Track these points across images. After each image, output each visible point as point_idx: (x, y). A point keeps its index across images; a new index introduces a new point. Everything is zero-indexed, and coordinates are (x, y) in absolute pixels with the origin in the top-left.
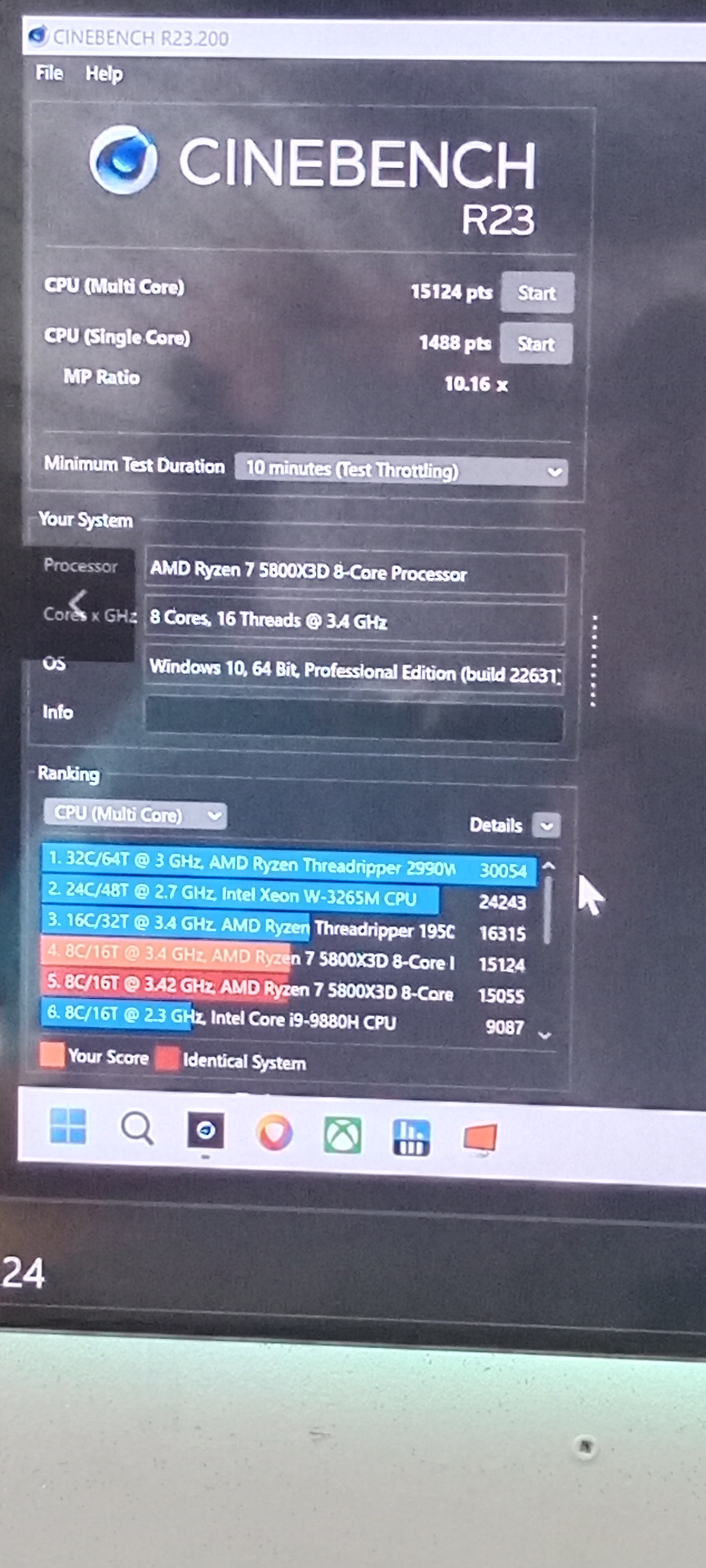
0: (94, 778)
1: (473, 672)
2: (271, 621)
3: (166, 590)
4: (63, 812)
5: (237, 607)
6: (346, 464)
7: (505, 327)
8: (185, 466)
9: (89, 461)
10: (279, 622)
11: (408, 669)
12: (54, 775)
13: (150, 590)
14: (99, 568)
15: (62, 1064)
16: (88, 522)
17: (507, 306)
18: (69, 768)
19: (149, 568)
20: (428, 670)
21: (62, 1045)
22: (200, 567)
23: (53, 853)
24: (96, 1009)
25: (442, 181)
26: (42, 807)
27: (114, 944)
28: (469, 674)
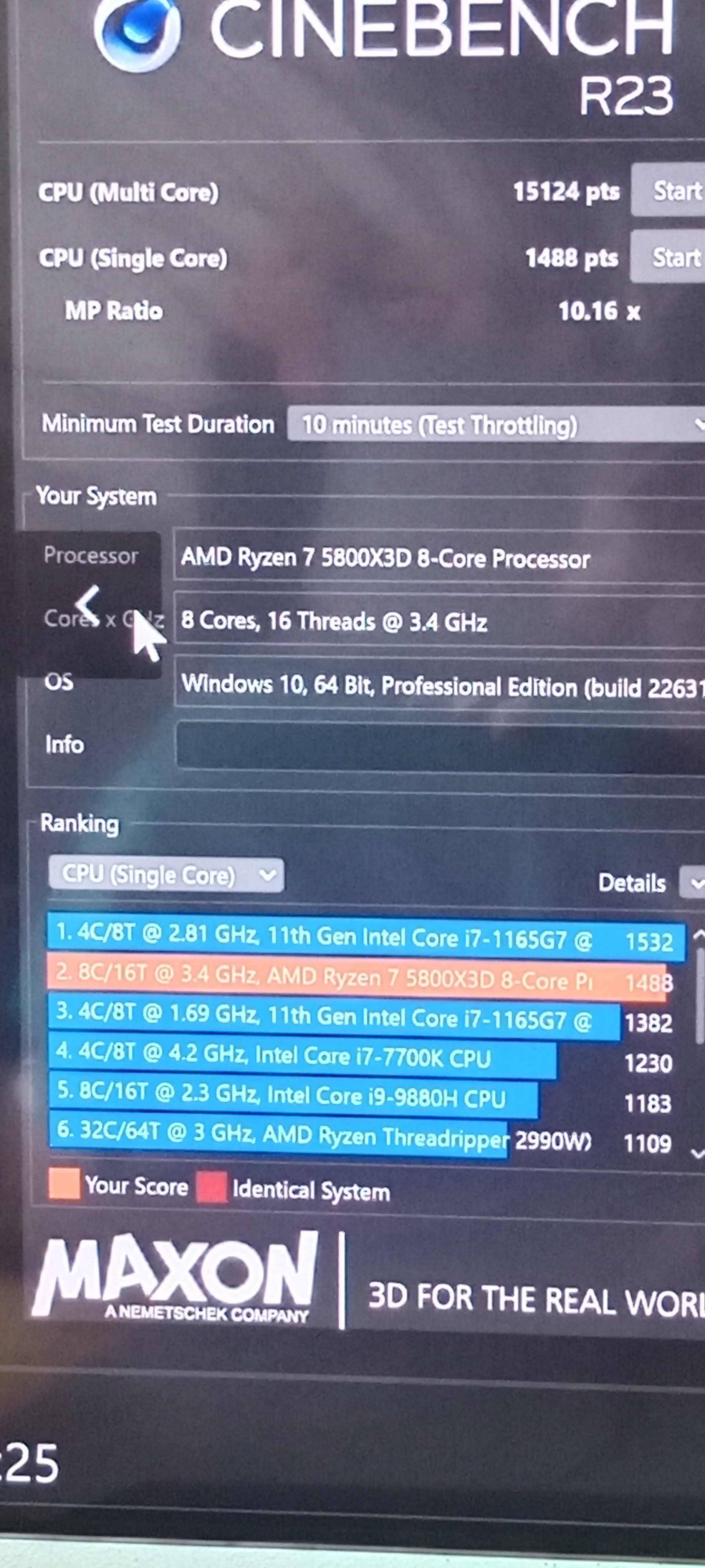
0: (112, 829)
1: (600, 685)
2: (335, 623)
3: (201, 586)
4: (72, 873)
5: (293, 605)
6: (431, 418)
7: (637, 236)
8: (223, 425)
9: (100, 420)
10: (348, 624)
11: (515, 683)
12: (60, 826)
13: (179, 585)
14: (114, 558)
16: (100, 499)
17: (638, 209)
18: (80, 816)
19: (180, 558)
20: (542, 683)
22: (245, 554)
25: (552, 47)
26: (47, 865)
28: (595, 688)
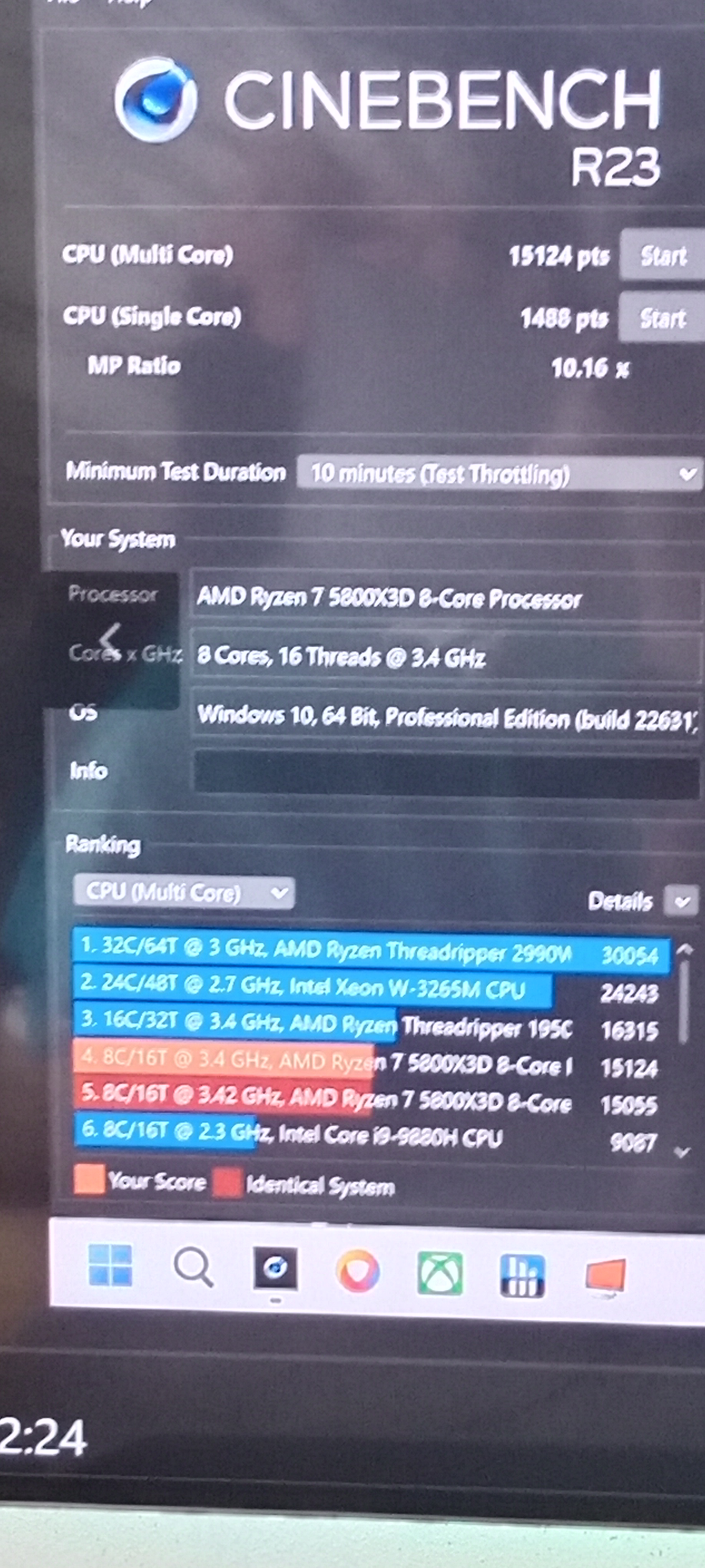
0: (133, 849)
1: (591, 718)
2: (344, 659)
3: (215, 623)
4: (97, 890)
5: (304, 643)
6: (433, 467)
7: (626, 299)
8: (237, 473)
9: (121, 468)
10: (354, 659)
11: (511, 714)
12: (85, 846)
13: (197, 623)
14: (135, 596)
15: (101, 1190)
16: (121, 541)
17: (627, 272)
18: (103, 837)
19: (196, 596)
20: (536, 715)
21: (101, 1168)
22: (258, 594)
23: (86, 939)
24: (141, 1124)
25: (546, 121)
26: (72, 884)
27: (162, 1047)
28: (585, 720)
